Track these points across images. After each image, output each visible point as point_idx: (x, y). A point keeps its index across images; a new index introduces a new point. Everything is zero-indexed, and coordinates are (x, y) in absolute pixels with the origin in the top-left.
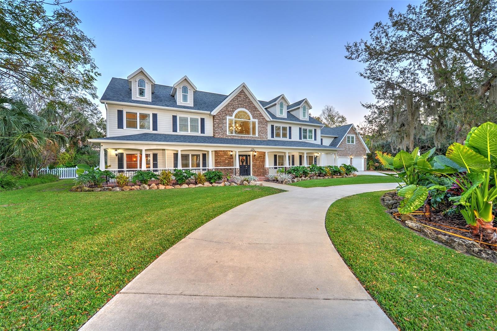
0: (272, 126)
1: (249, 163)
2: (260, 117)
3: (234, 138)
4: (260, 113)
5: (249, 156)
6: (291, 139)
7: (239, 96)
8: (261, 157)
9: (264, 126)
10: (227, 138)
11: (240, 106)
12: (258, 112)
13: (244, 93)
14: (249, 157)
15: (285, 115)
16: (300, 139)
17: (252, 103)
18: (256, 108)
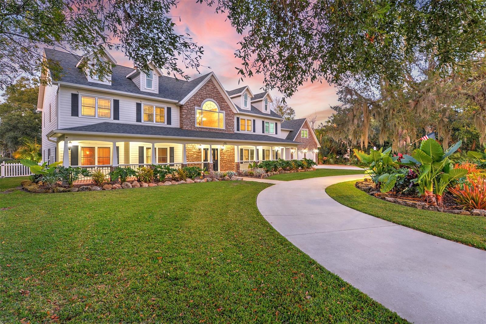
0: (238, 119)
1: (216, 157)
2: (227, 109)
3: (202, 130)
4: (228, 105)
5: (217, 149)
6: (255, 132)
7: (207, 86)
8: (228, 151)
9: (231, 118)
10: (195, 130)
11: (208, 96)
12: (225, 104)
13: (212, 82)
14: (216, 151)
15: (249, 108)
16: (263, 133)
17: (220, 94)
18: (224, 99)
